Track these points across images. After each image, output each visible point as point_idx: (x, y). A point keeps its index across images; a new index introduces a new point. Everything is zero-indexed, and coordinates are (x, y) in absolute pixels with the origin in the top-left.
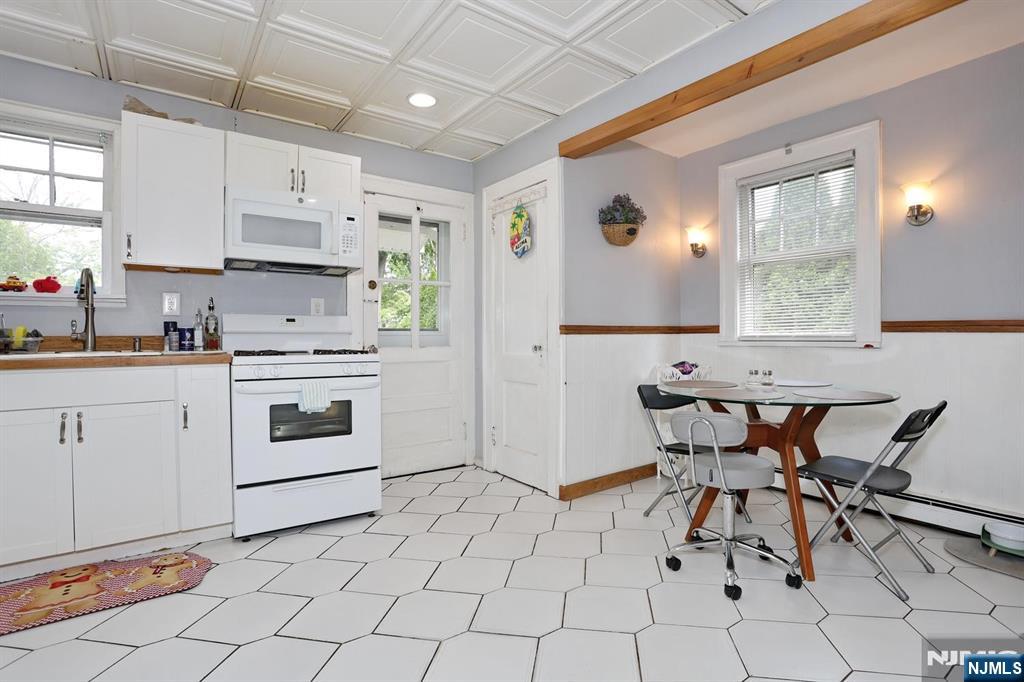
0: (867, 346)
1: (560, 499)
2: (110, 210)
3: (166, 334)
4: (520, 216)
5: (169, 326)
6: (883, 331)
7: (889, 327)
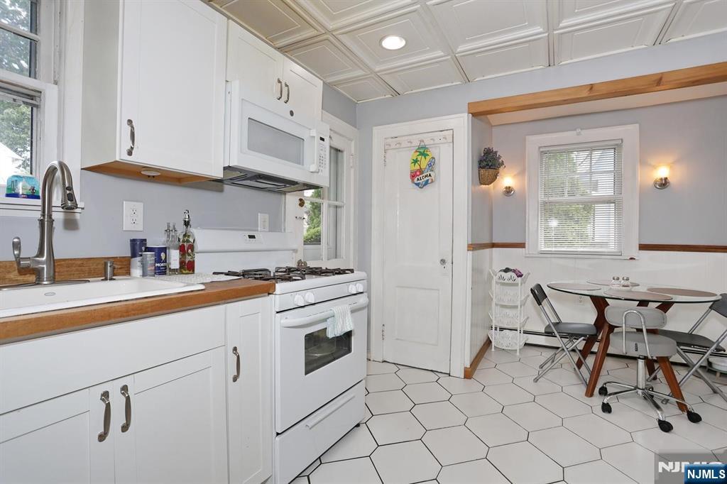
0: (631, 259)
1: (464, 378)
2: (56, 83)
3: (134, 255)
4: (424, 155)
5: (138, 246)
6: (640, 249)
7: (643, 247)
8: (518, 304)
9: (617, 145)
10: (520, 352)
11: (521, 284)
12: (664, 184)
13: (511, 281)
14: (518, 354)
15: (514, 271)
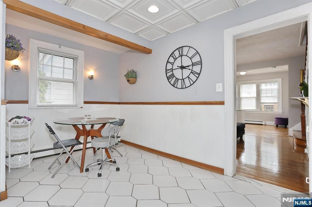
0: (81, 107)
6: (84, 104)
8: (29, 136)
9: (76, 58)
10: (31, 166)
11: (31, 125)
12: (91, 78)
13: (23, 124)
14: (30, 167)
15: (25, 117)
